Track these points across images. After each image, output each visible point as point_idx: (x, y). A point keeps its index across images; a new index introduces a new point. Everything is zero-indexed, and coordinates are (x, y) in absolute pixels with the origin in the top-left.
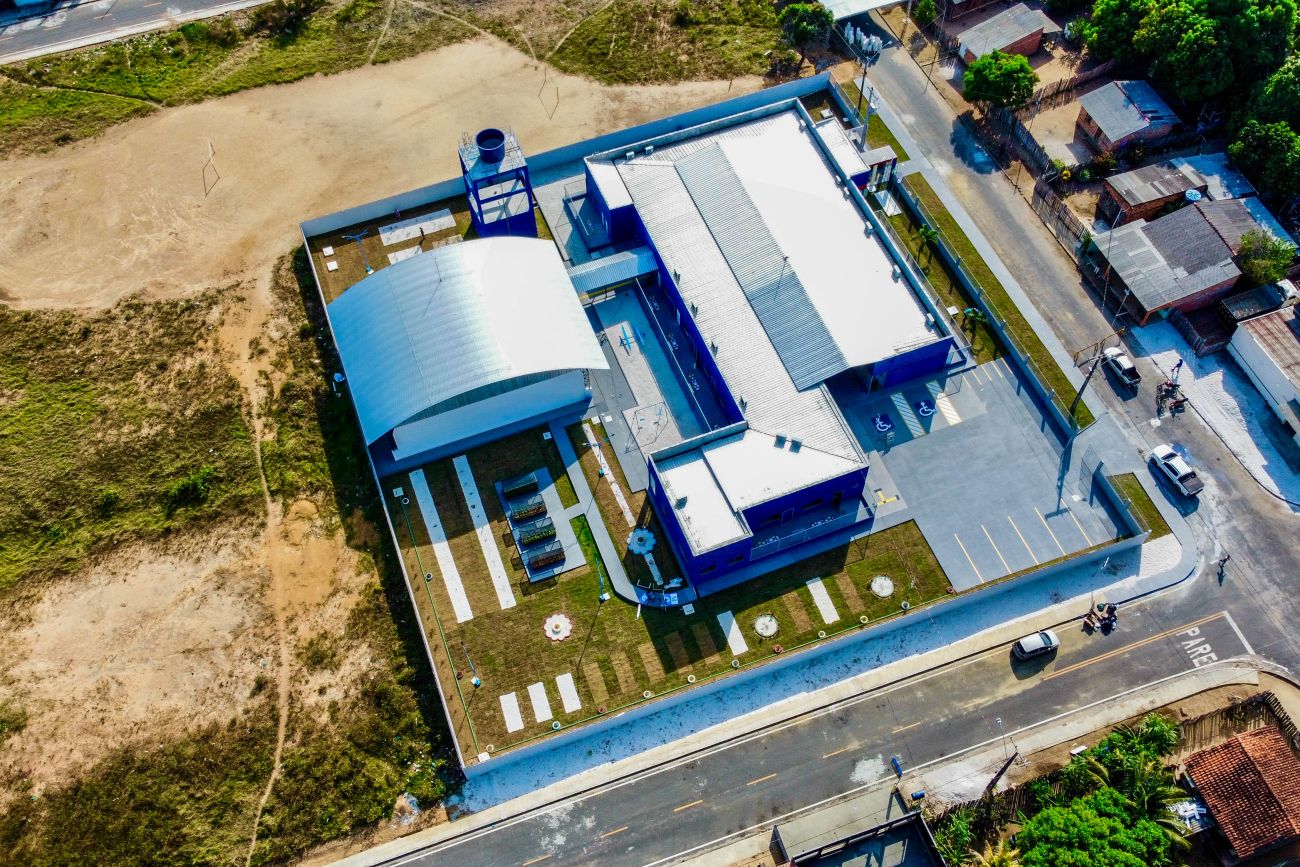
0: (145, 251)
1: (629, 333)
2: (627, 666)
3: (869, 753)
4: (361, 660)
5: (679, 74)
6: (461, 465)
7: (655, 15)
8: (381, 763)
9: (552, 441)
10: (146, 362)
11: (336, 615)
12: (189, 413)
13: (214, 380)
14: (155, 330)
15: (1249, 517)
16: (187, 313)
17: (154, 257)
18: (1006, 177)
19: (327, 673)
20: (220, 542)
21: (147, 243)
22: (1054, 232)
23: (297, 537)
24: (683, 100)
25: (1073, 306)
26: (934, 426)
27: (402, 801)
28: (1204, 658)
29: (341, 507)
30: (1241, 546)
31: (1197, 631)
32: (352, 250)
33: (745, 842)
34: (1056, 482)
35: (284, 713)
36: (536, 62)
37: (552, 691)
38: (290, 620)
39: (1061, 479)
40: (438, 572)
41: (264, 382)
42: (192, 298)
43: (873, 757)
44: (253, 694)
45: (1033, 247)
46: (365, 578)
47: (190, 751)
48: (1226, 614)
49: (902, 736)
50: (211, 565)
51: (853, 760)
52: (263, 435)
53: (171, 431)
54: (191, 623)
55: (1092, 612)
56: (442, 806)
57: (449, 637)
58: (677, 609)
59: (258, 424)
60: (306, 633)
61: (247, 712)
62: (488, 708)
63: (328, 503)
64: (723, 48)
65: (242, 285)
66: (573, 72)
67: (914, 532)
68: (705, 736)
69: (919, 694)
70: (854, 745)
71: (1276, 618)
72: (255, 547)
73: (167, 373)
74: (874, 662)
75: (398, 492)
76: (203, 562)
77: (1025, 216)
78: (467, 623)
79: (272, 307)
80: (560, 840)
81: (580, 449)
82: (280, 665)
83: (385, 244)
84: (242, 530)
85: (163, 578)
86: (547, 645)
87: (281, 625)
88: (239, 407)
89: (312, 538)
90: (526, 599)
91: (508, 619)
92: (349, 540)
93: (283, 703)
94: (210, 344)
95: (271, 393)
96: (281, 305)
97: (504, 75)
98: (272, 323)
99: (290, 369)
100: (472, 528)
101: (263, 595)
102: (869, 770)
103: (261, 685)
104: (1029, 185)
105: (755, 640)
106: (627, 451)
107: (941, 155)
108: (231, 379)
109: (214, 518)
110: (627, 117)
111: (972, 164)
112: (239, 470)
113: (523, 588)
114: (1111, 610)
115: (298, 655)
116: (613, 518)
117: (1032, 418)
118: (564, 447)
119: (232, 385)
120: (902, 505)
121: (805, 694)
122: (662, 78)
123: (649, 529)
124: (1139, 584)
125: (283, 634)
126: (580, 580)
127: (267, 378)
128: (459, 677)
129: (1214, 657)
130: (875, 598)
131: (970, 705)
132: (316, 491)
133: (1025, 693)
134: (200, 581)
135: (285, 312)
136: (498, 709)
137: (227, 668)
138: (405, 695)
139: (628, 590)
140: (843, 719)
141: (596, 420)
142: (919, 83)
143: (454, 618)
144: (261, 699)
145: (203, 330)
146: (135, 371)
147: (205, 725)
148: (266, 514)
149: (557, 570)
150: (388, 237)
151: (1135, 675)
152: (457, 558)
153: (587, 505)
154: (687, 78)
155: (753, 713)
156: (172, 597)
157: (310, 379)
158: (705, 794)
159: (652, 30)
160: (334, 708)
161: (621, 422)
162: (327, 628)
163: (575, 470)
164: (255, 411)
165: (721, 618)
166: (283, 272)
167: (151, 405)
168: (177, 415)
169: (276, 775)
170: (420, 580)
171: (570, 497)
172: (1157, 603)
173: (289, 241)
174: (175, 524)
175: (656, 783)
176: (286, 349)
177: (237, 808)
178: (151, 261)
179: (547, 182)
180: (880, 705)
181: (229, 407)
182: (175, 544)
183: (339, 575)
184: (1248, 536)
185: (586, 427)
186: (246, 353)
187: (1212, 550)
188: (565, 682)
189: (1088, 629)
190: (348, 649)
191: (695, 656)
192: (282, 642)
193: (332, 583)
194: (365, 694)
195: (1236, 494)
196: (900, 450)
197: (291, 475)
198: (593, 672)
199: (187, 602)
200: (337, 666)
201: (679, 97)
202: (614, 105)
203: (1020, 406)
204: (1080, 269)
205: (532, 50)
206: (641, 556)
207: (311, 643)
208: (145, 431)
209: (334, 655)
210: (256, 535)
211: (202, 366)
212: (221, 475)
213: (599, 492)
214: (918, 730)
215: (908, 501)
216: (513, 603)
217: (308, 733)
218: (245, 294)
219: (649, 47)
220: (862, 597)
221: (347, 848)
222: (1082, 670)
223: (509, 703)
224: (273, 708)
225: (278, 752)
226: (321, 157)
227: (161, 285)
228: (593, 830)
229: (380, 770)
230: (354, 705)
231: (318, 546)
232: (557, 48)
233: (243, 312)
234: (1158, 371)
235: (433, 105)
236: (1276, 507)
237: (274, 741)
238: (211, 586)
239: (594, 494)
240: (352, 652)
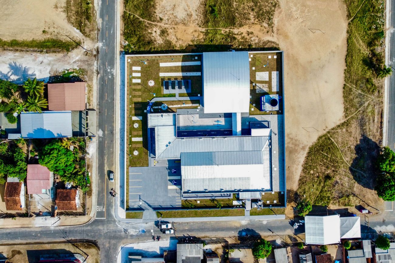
0: (294, 10)
1: (220, 123)
2: (138, 94)
3: (104, 134)
4: (159, 41)
5: (306, 168)
6: (199, 74)
7: (333, 171)
8: (136, 40)
9: (197, 96)
10: (256, 6)
11: (172, 38)
12: (237, 14)
13: (244, 22)
14: (265, 9)
15: (124, 236)
16: (268, 18)
17: (291, 12)
18: (234, 237)
19: (159, 34)
20: (199, 16)
21: (297, 11)
22: (213, 239)
23: (194, 33)
24: (295, 166)
25: (190, 230)
26: (169, 182)
27: (127, 43)
28: (98, 208)
29: (198, 45)
30: (118, 230)
31: (104, 211)
32: (274, 64)
33: (96, 104)
34: (147, 202)
35: (154, 23)
36: (327, 130)
37: (138, 78)
38: (174, 28)
39: (147, 203)
40: (173, 62)
41: (239, 33)
42: (273, 20)
43: (103, 135)
44: (160, 18)
45: (210, 231)
46: (178, 46)
47: (152, 3)
48: (105, 218)
49: (105, 143)
50: (194, 14)
51: (104, 131)
52: (224, 31)
53: (233, 9)
54: (181, 7)
56: (123, 50)
57: (157, 60)
58: (146, 109)
59: (227, 30)
60: (170, 31)
61: (157, 16)
62: (139, 64)
63: (200, 42)
64: (311, 184)
65: (272, 33)
66: (318, 140)
67: (146, 165)
68: (118, 105)
69: (111, 150)
70: (106, 132)
71: (100, 227)
72: (195, 24)
73: (251, 11)
74: (121, 144)
75: (196, 58)
76: (195, 12)
77: (220, 235)
78: (159, 65)
79: (262, 39)
80: (109, 70)
81: (193, 102)
82: (165, 24)
83: (272, 72)
84: (200, 22)
85: (194, 2)
86: (148, 80)
87: (174, 26)
88: (234, 26)
89: (192, 37)
90: (160, 79)
91: (157, 74)
92: (189, 45)
93: (156, 23)
94: (256, 22)
95: (235, 34)
96: (262, 42)
97: (325, 120)
98: (257, 39)
99: (241, 40)
100: (182, 72)
101: (182, 23)
102: (100, 133)
103: (161, 19)
104: (230, 241)
105: (134, 122)
106: (188, 112)
107: (248, 224)
108: (243, 26)
109: (205, 16)
110: (295, 148)
111: (243, 231)
112: (216, 23)
113: (163, 79)
114: (114, 196)
115: (165, 28)
116: (172, 103)
117: (164, 205)
118: (195, 98)
119: (241, 25)
120: (152, 166)
121: (120, 127)
122: (306, 163)
123: (167, 110)
124: (118, 205)
125: (171, 26)
126: (160, 91)
127: (240, 34)
128: (148, 60)
129: (98, 211)
130: (134, 150)
131: (106, 158)
132: (204, 40)
133: (104, 170)
134: (191, 11)
135: (259, 42)
136: (138, 66)
137: (168, 13)
138: (147, 49)
139: (153, 101)
140: (112, 133)
141: (199, 107)
142: (277, 232)
143: (161, 62)
144: (158, 19)
145: (261, 21)
146: (254, 3)
147: (157, 7)
148: (203, 28)
149: (164, 87)
150: (275, 74)
151: (100, 193)
152: (175, 67)
153: (178, 98)
154: (303, 170)
155: (120, 116)
156: (189, 4)
157: (235, 44)
158: (107, 100)
159: (327, 167)
160: (151, 33)
161: (196, 113)
162: (170, 36)
163: (188, 98)
164: (231, 30)
165: (141, 117)
166: (273, 44)
167: (242, 5)
168: (237, 11)
169: (141, 19)
170: (172, 57)
171: (181, 95)
172: (112, 207)
173: (283, 46)
174: (207, 6)
175: (113, 92)
176: (247, 40)
177: (136, 11)
179: (278, 119)
180: (112, 141)
181: (234, 24)
182: (202, 6)
183: (181, 41)
184: (119, 233)
185: (198, 105)
186: (250, 31)
187: (119, 224)
188: (139, 81)
189: (112, 189)
190: (163, 39)
191: (136, 109)
192: (170, 26)
193: (180, 39)
194: (152, 40)
195: (129, 237)
196: (167, 172)
197: (210, 35)
198: (139, 87)
199: (187, 7)
200: (160, 36)
201: (297, 165)
202: (301, 146)
203: (168, 204)
204: (199, 238)
205: (333, 131)
206: (161, 106)
207: (167, 32)
208: (235, 3)
209: (163, 36)
210: (198, 24)
211: (249, 19)
212: (216, 19)
213: (180, 102)
214: (105, 146)
215: (153, 167)
216: (160, 76)
217: (147, 27)
218: (269, 33)
219: (321, 164)
220: (135, 148)
221: (122, 30)
222: (105, 184)
223: (139, 68)
224: (155, 21)
225: (146, 21)
226: (311, 62)
227: (280, 13)
228: (108, 77)
229: (135, 40)
230: (150, 38)
231: (190, 37)
232: (331, 138)
233: (264, 32)
234: (164, 239)
235: (320, 97)
236: (124, 244)
237: (148, 20)
238: (189, 13)
239: (180, 101)
240: (162, 40)
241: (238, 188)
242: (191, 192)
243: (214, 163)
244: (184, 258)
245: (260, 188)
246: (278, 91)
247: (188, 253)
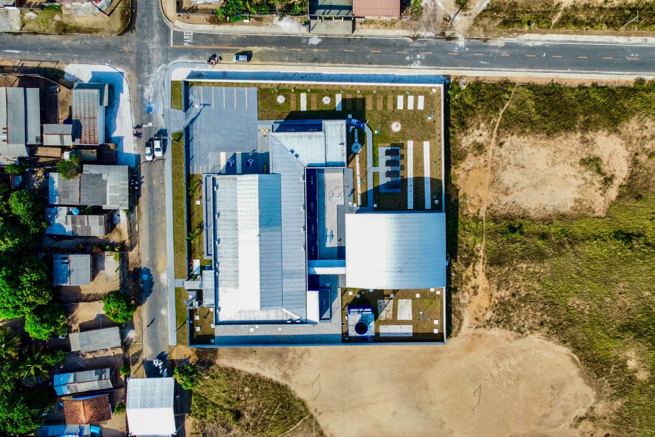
0: (512, 362)
1: (328, 239)
2: (378, 104)
3: (312, 46)
4: (465, 141)
5: (254, 381)
6: (410, 205)
7: (248, 425)
8: (467, 102)
9: (374, 203)
10: (520, 300)
11: (470, 162)
12: (507, 269)
13: (495, 281)
14: (514, 316)
15: (141, 76)
16: (500, 320)
17: (509, 357)
18: (140, 262)
19: (478, 141)
20: (505, 207)
21: (510, 366)
22: (137, 225)
23: (477, 199)
24: (257, 362)
25: (151, 187)
26: (231, 154)
27: (464, 87)
28: (188, 34)
29: (458, 204)
30: (151, 67)
31: (185, 44)
32: (424, 329)
33: (363, 34)
34: (199, 117)
35: (495, 132)
36: (315, 415)
37: (405, 105)
38: (486, 166)
39: (197, 117)
40: (431, 164)
41: (475, 272)
42: (496, 328)
43: (311, 45)
44: (504, 142)
45: (150, 221)
46: (457, 173)
47: (528, 130)
48: (172, 46)
49: (298, 47)
50: (509, 199)
51: (318, 46)
52: (481, 247)
53: (515, 262)
54: (520, 178)
55: (216, 63)
56: (451, 81)
57: (434, 137)
58: (354, 118)
59: (481, 253)
60: (482, 159)
61: (507, 137)
62: (428, 107)
63: (463, 208)
64: (226, 389)
65: (475, 327)
66: (300, 400)
67: (260, 115)
68: (361, 71)
69: (287, 58)
70: (316, 50)
71: (156, 38)
72: (492, 200)
73: (512, 291)
74: (296, 75)
75: (436, 202)
76: (512, 201)
77: (144, 238)
78: (426, 140)
79: (465, 310)
80: (418, 56)
81: (365, 196)
82: (493, 150)
83: (411, 326)
84: (496, 209)
85: (527, 200)
86: (402, 122)
87: (490, 165)
88: (487, 264)
89: (472, 196)
90: (403, 142)
91: (412, 137)
92: (458, 190)
93: (495, 135)
94: (493, 300)
95: (474, 266)
96: (461, 310)
97: (332, 411)
98: (466, 302)
99: (464, 275)
100: (414, 178)
101: (494, 179)
102: (315, 41)
103: (501, 144)
104: (132, 255)
105: (332, 97)
106: (348, 187)
107: (161, 285)
108: (488, 278)
109: (505, 218)
110: (285, 362)
111: (150, 275)
112: (493, 234)
113: (402, 146)
114: (209, 61)
115: (486, 151)
116: (363, 161)
117: (194, 145)
118: (370, 198)
119: (488, 276)
120: (259, 127)
121: (324, 73)
122: (262, 380)
123: (352, 151)
124: (194, 67)
125: (489, 161)
126: (383, 142)
127: (474, 274)
128: (434, 122)
129: (185, 34)
130: (285, 96)
131: (273, 49)
132: (466, 215)
133: (253, 46)
134: (514, 194)
135: (461, 305)
136: (425, 106)
137: (511, 156)
138: (454, 121)
139: (367, 130)
140: (315, 60)
141: (355, 205)
142: (148, 333)
143: (430, 144)
144: (502, 140)
145: (495, 309)
146: (524, 297)
147: (522, 137)
148: (486, 213)
149: (390, 148)
150: (408, 330)
151: (215, 38)
152: (423, 167)
153: (371, 170)
154: (250, 375)
155: (343, 73)
156: (525, 191)
157: (458, 266)
158: (369, 53)
159: (254, 415)
160: (478, 128)
161: (346, 200)
162: (474, 158)
163: (370, 187)
164: (481, 260)
165: (340, 110)
166: (457, 327)
167: (521, 278)
168: (511, 269)
169: (502, 112)
170: (438, 162)
171: (376, 176)
172: (192, 58)
173: (452, 343)
174: (521, 221)
175: (382, 62)
176: (464, 286)
177: (516, 103)
178: (510, 355)
179: (334, 335)
180: (301, 60)
181: (491, 265)
182: (521, 213)
183: (465, 177)
184: (146, 69)
185: (359, 204)
186: (480, 290)
187: (162, 69)
188: (400, 106)
189: (221, 58)
190: (468, 147)
191: (354, 100)
192: (490, 159)
193: (468, 175)
194: (467, 128)
195: (140, 86)
196: (249, 151)
197: (473, 225)
198: (390, 107)
199: (520, 187)
200: (474, 142)
201: (258, 365)
202: (289, 372)
203: (195, 151)
204: (137, 203)
205: (314, 424)
206: (359, 142)
207: (481, 154)
208: (525, 266)
209: (474, 147)
210: (491, 205)
211: (498, 289)
212: (500, 234)
213: (365, 174)
214: (293, 47)
215: (257, 127)
216: (408, 142)
217: (489, 122)
218: (475, 322)
219: (259, 404)
220: (289, 98)
221: (484, 80)
222: (230, 46)
223: (421, 107)
224: (498, 135)
225: (500, 119)
226: (427, 389)
227: (508, 340)
228: (407, 55)
229: (468, 100)
230: (471, 126)
231: (470, 192)
232: (302, 421)
233: (477, 312)
234: (136, 145)
235: (370, 404)
236: (129, 76)
237: (500, 123)
238: (511, 190)
239: (366, 174)
240: (468, 146)
241: (221, 268)
242: (215, 190)
243: (262, 229)
244: (104, 177)
245: (220, 304)
246: (381, 336)
247: (113, 184)
